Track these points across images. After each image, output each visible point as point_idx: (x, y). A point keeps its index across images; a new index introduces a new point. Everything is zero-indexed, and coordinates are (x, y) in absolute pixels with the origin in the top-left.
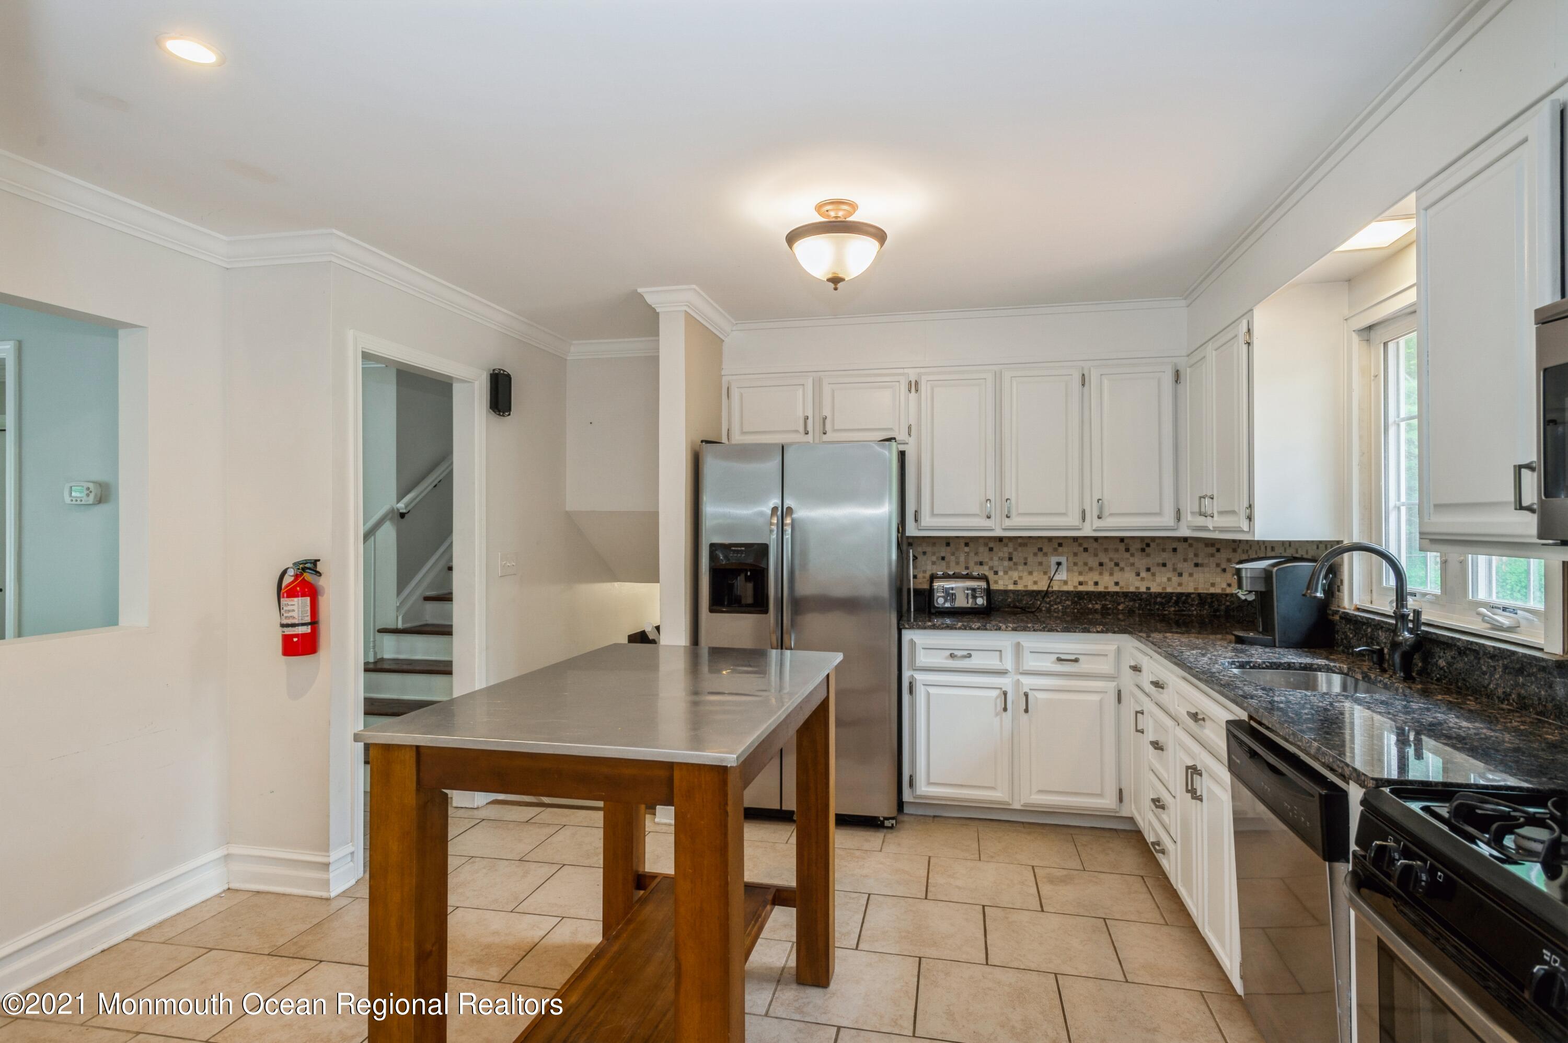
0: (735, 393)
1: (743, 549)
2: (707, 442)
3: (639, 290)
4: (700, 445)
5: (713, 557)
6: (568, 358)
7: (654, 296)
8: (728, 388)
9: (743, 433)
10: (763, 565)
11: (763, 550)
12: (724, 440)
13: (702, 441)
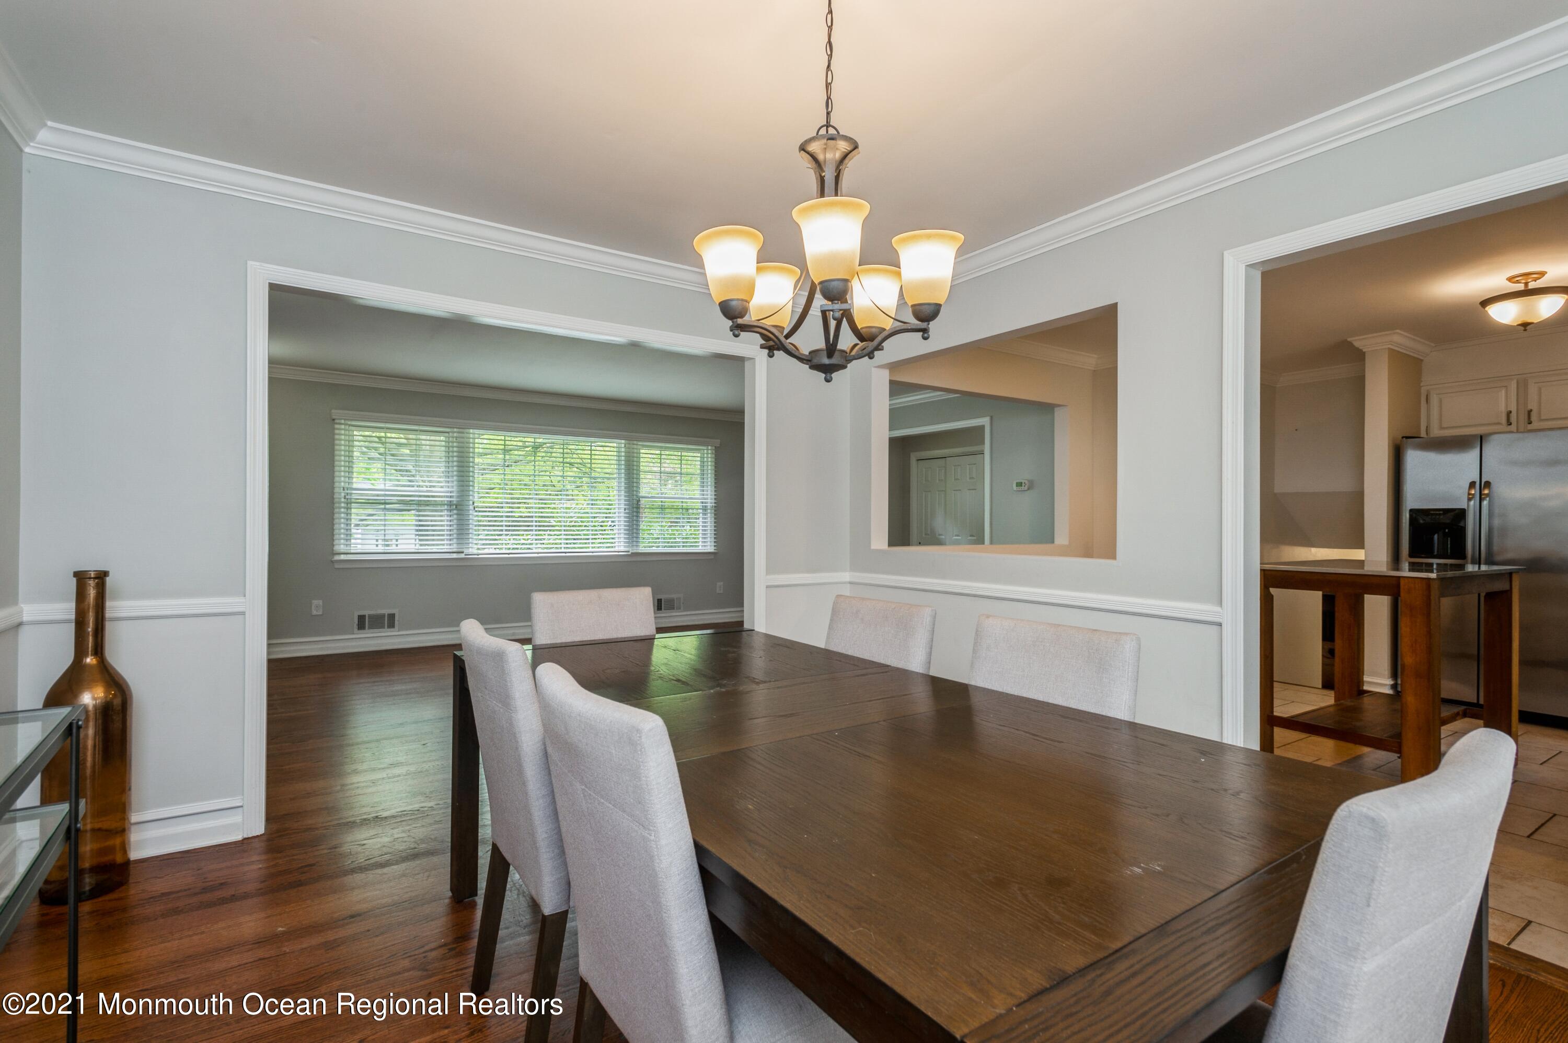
0: (1434, 400)
1: (1441, 512)
2: (1407, 438)
3: (1349, 340)
4: (1401, 441)
5: (1413, 521)
6: (1278, 386)
7: (1359, 342)
8: (1427, 395)
9: (1442, 428)
10: (1462, 524)
11: (1461, 514)
12: (1423, 434)
13: (1403, 437)
